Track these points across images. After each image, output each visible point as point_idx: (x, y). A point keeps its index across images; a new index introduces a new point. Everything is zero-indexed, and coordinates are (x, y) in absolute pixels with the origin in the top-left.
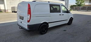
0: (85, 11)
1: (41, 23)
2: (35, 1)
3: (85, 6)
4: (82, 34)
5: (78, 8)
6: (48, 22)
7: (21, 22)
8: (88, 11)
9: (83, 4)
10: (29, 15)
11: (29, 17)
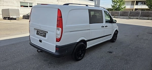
0: (126, 18)
1: (78, 41)
2: (68, 4)
3: (127, 11)
4: (138, 57)
5: (116, 13)
6: (86, 40)
7: (40, 41)
8: (130, 18)
9: (123, 7)
10: (60, 29)
11: (59, 32)
